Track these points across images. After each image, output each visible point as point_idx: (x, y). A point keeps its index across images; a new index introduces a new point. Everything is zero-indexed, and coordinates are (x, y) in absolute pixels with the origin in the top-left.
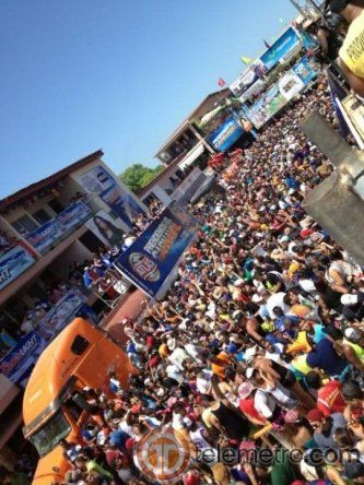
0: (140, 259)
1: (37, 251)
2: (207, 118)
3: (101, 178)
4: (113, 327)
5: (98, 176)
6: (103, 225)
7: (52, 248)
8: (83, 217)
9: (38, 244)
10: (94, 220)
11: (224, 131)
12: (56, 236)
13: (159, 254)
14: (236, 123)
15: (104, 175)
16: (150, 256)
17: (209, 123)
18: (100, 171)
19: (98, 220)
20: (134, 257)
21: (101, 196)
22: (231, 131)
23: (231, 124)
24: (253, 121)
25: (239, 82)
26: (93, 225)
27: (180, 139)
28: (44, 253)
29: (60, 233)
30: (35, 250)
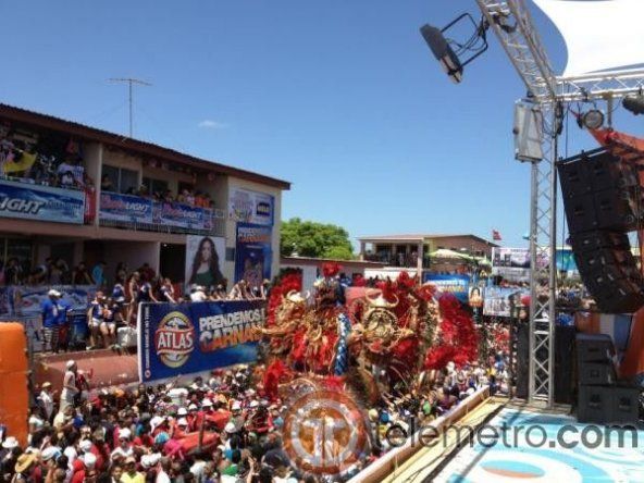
0: (181, 327)
1: (99, 215)
2: (446, 253)
3: (262, 209)
4: (56, 371)
5: (261, 204)
6: (207, 254)
7: (120, 226)
8: (194, 226)
9: (108, 210)
10: (204, 241)
11: (449, 282)
12: (139, 220)
13: (209, 341)
14: (467, 286)
15: (268, 209)
16: (197, 333)
17: (441, 260)
18: (268, 201)
19: (207, 245)
20: (177, 319)
21: (240, 225)
22: (455, 290)
23: (462, 282)
24: (487, 301)
25: (508, 252)
26: (197, 244)
27: (401, 247)
28: (103, 223)
29: (148, 220)
30: (98, 211)
